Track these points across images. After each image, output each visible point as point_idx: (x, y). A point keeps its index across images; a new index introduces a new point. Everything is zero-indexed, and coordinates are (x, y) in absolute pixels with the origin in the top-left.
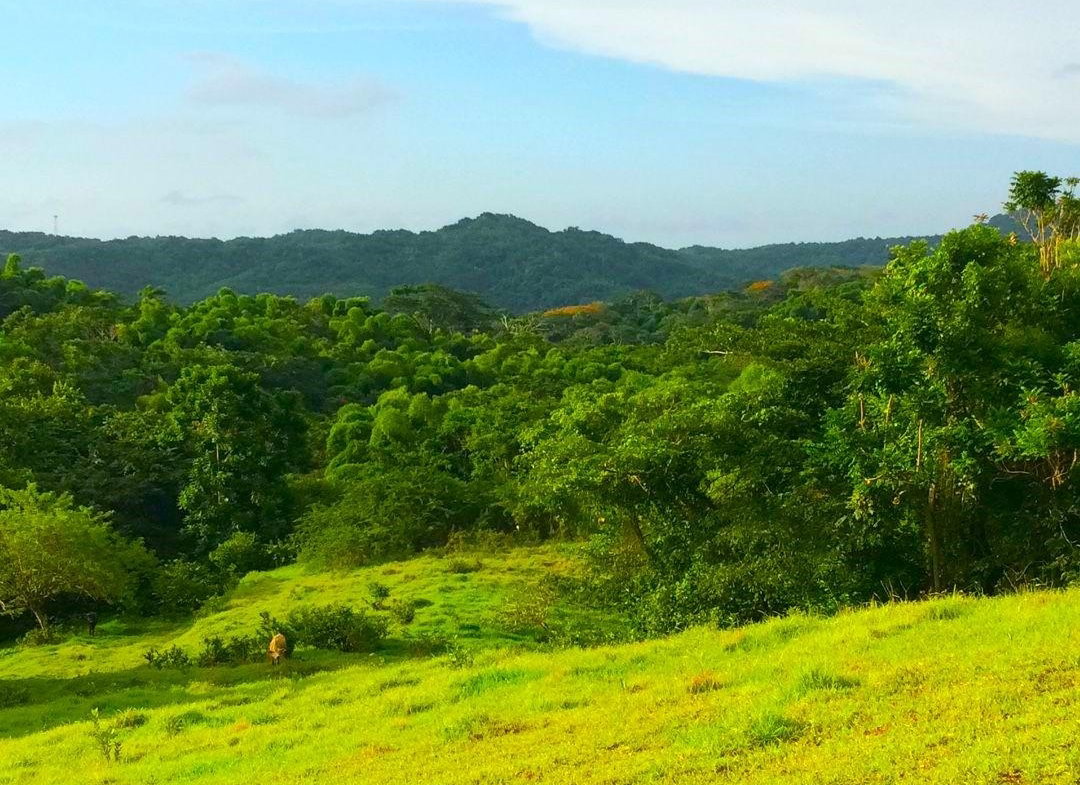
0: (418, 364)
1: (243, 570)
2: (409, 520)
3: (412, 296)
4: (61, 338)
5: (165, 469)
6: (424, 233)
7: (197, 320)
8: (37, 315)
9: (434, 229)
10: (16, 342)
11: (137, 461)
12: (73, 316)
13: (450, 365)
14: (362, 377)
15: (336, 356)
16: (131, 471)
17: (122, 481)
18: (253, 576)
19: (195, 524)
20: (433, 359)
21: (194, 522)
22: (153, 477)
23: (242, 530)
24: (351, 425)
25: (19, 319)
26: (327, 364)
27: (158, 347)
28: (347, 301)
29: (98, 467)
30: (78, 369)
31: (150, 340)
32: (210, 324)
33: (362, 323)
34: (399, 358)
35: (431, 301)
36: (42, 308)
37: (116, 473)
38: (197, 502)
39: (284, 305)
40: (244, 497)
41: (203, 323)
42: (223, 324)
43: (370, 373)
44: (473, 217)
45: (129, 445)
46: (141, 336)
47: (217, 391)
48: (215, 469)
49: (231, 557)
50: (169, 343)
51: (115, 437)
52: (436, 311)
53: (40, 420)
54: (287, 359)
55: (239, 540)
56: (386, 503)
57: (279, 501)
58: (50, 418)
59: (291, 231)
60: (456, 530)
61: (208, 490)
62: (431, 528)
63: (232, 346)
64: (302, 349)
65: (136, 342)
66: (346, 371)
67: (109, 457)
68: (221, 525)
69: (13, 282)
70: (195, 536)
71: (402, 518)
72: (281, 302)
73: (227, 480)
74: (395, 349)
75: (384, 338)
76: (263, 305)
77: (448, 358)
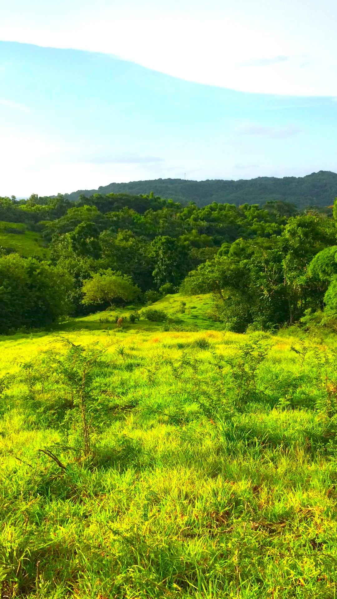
0: (267, 227)
1: (166, 294)
3: (273, 204)
4: (160, 218)
5: (153, 264)
6: (299, 178)
7: (200, 213)
8: (154, 211)
9: (303, 177)
10: (147, 219)
11: (146, 261)
12: (165, 211)
13: (277, 227)
14: (249, 231)
15: (242, 224)
16: (144, 264)
17: (142, 267)
18: (168, 295)
19: (157, 281)
20: (272, 225)
21: (157, 279)
22: (150, 266)
23: (169, 282)
24: (224, 249)
25: (149, 212)
26: (240, 226)
27: (188, 221)
28: (252, 206)
29: (136, 263)
30: (163, 228)
31: (186, 219)
32: (204, 214)
33: (254, 213)
34: (261, 225)
35: (278, 206)
36: (155, 209)
37: (141, 264)
38: (157, 274)
39: (231, 207)
40: (170, 273)
41: (202, 213)
42: (208, 214)
43: (251, 229)
44: (316, 172)
45: (145, 257)
46: (184, 218)
47: (163, 244)
48: (162, 265)
49: (164, 290)
50: (191, 220)
51: (142, 254)
52: (280, 208)
53: (125, 248)
54: (225, 225)
55: (167, 285)
58: (127, 248)
59: (257, 177)
61: (160, 271)
63: (208, 221)
64: (232, 222)
65: (182, 219)
66: (245, 229)
67: (139, 260)
68: (163, 281)
69: (152, 200)
70: (156, 283)
72: (230, 206)
73: (165, 269)
74: (260, 222)
75: (260, 218)
76: (225, 207)
77: (276, 225)
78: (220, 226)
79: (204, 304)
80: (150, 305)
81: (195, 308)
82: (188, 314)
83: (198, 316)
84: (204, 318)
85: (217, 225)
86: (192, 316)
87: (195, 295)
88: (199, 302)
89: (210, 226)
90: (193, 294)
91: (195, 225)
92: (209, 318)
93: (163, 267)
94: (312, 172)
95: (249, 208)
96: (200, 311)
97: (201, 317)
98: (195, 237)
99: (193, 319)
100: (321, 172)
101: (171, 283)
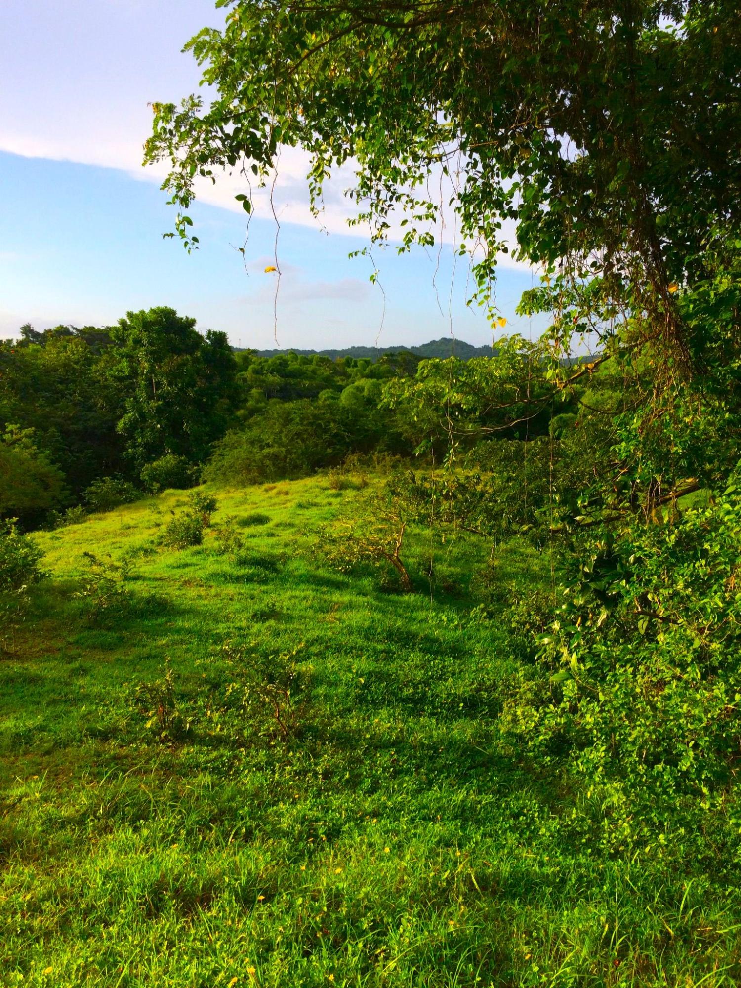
2: (310, 443)
6: (413, 348)
9: (418, 346)
19: (134, 449)
21: (134, 446)
23: (173, 453)
28: (358, 360)
35: (404, 360)
38: (132, 428)
40: (176, 425)
44: (437, 340)
48: (150, 397)
52: (407, 366)
55: (168, 461)
56: (291, 427)
57: (207, 429)
60: (353, 453)
61: (143, 416)
62: (329, 450)
68: (153, 451)
70: (132, 458)
71: (303, 440)
72: (320, 358)
73: (158, 409)
78: (304, 385)
79: (300, 506)
80: (75, 523)
81: (260, 520)
82: (221, 553)
83: (285, 558)
84: (321, 572)
85: (300, 383)
86: (242, 562)
87: (261, 483)
88: (276, 500)
89: (286, 384)
90: (254, 482)
91: (256, 380)
92: (354, 572)
93: (153, 404)
94: (432, 340)
95: (353, 363)
96: (286, 535)
97: (298, 566)
98: (258, 401)
99: (249, 579)
100: (444, 339)
101: (180, 455)
